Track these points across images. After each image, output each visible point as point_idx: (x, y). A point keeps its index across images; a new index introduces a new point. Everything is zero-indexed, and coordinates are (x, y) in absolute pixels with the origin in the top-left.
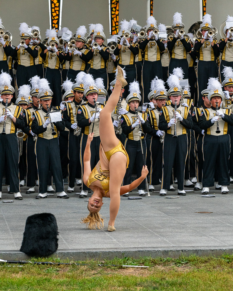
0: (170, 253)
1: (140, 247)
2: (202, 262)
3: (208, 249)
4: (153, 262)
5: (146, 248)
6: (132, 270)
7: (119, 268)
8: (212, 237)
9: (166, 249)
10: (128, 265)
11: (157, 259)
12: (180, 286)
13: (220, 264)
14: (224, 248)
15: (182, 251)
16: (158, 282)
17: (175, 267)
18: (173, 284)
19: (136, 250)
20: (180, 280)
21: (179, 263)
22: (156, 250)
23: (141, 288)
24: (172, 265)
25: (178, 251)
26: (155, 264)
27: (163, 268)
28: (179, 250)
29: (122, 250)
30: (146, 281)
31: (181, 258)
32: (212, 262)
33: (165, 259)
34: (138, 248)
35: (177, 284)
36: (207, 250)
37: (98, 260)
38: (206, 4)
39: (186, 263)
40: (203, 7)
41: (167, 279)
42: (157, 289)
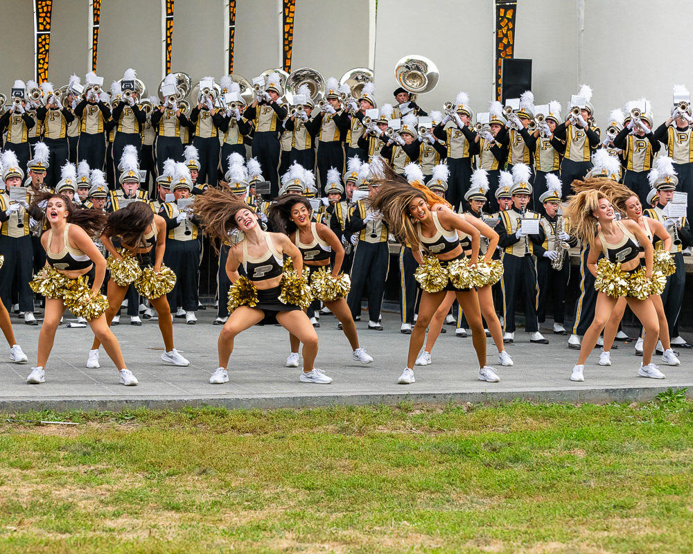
0: (109, 404)
1: (67, 395)
2: (154, 418)
3: (163, 399)
4: (84, 417)
5: (76, 396)
6: (54, 428)
7: (36, 425)
8: (169, 383)
9: (104, 399)
10: (48, 420)
11: (91, 412)
12: (122, 451)
13: (180, 420)
14: (186, 399)
15: (126, 401)
16: (90, 445)
17: (116, 425)
18: (111, 448)
19: (61, 399)
20: (122, 443)
21: (122, 419)
22: (90, 400)
23: (66, 453)
24: (112, 422)
25: (120, 402)
26: (88, 419)
27: (99, 425)
28: (123, 401)
29: (40, 400)
30: (74, 443)
31: (124, 412)
32: (168, 418)
33: (102, 414)
34: (63, 396)
35: (117, 448)
36: (162, 401)
37: (5, 413)
38: (170, 58)
39: (132, 419)
40: (167, 62)
41: (103, 440)
42: (89, 454)
